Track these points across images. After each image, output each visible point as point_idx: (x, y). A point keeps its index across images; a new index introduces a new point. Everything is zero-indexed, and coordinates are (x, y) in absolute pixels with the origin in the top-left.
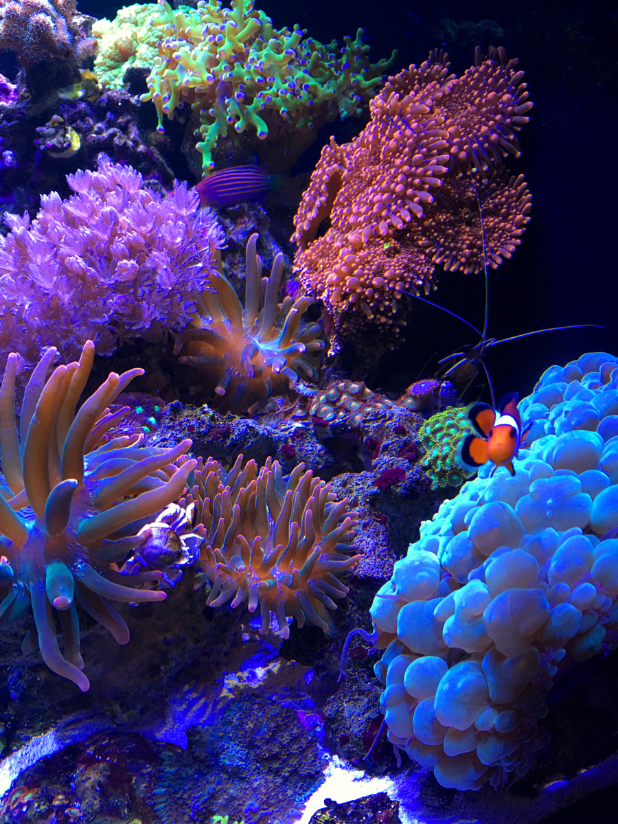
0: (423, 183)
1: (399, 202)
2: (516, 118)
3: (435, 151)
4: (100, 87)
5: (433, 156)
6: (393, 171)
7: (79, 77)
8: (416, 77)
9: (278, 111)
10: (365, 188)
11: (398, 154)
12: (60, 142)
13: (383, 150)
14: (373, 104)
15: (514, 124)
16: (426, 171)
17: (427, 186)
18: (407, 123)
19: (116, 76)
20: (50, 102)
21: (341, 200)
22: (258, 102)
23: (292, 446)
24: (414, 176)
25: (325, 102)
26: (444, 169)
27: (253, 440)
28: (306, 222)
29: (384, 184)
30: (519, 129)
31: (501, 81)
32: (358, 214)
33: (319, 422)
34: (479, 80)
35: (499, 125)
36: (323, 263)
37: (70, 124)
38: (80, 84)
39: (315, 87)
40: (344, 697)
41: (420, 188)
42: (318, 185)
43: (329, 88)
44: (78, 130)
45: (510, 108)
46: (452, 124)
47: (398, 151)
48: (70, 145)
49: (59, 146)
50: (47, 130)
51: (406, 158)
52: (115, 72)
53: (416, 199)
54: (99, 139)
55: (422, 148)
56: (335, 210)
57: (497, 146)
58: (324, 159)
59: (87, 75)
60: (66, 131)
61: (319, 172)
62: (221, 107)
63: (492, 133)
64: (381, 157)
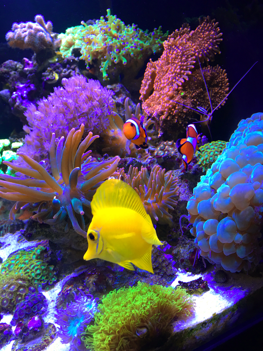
0: (187, 68)
1: (179, 76)
2: (217, 40)
3: (190, 56)
4: (63, 57)
5: (189, 58)
6: (175, 65)
7: (55, 54)
8: (179, 34)
9: (130, 54)
10: (165, 74)
11: (176, 59)
12: (51, 77)
13: (170, 59)
14: (164, 44)
15: (217, 42)
16: (187, 63)
17: (188, 69)
18: (178, 48)
19: (68, 53)
20: (46, 64)
21: (157, 80)
22: (123, 52)
23: (149, 167)
24: (183, 66)
25: (147, 49)
26: (194, 62)
27: (135, 164)
28: (144, 91)
29: (172, 71)
30: (219, 43)
31: (210, 28)
32: (164, 83)
33: (158, 157)
34: (202, 30)
35: (212, 43)
36: (153, 104)
37: (54, 71)
38: (56, 57)
39: (142, 44)
40: (180, 246)
41: (186, 70)
42: (147, 77)
43: (147, 43)
44: (57, 73)
45: (214, 36)
46: (194, 45)
47: (176, 58)
48: (55, 78)
49: (51, 78)
50: (46, 73)
51: (179, 60)
52: (68, 51)
53: (185, 74)
54: (65, 75)
55: (184, 56)
56: (155, 84)
57: (212, 50)
58: (148, 68)
59: (58, 53)
60: (53, 73)
61: (147, 72)
62: (109, 55)
63: (209, 47)
64: (170, 61)
